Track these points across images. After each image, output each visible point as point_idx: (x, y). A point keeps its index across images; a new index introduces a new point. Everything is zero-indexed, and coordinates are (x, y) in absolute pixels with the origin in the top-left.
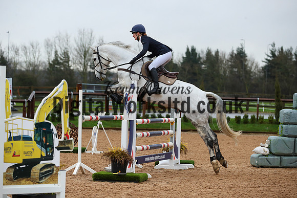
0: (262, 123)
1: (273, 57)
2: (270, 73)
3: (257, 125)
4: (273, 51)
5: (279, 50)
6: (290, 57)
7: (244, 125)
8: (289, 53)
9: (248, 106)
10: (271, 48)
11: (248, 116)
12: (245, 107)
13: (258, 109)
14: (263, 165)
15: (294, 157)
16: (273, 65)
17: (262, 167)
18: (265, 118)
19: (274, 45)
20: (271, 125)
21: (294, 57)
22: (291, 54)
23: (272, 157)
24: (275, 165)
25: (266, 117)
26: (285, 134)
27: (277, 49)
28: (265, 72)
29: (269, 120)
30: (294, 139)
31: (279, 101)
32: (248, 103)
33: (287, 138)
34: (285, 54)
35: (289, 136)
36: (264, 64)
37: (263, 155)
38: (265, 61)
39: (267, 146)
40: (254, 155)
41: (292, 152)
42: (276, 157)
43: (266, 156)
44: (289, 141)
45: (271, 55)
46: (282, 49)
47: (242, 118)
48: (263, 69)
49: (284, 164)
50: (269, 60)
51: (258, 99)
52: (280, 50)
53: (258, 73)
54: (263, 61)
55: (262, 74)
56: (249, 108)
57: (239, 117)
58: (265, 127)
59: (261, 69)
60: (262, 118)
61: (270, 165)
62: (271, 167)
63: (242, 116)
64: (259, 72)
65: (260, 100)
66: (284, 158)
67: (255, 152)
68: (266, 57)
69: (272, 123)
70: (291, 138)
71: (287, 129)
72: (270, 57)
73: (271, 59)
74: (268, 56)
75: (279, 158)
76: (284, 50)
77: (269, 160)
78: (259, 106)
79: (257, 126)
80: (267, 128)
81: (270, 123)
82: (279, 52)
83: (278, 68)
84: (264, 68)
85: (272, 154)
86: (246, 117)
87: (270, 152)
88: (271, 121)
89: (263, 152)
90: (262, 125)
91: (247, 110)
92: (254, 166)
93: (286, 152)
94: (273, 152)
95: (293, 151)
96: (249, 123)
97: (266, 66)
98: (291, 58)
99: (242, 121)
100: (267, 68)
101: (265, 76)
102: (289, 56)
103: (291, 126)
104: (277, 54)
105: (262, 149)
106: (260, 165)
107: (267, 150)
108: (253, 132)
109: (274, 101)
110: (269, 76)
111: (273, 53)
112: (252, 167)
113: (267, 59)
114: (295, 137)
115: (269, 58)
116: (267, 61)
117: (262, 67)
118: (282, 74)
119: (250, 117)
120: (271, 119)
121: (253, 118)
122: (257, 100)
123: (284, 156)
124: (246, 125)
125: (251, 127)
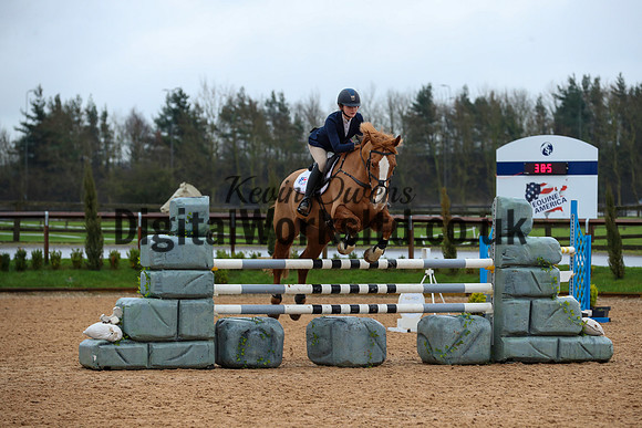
0: (56, 268)
1: (38, 118)
2: (32, 155)
3: (46, 273)
4: (39, 104)
5: (51, 103)
6: (76, 119)
7: (17, 274)
8: (74, 109)
9: (17, 230)
10: (34, 98)
11: (25, 254)
12: (11, 234)
13: (47, 237)
14: (108, 364)
15: (178, 345)
16: (40, 136)
17: (108, 368)
18: (63, 257)
19: (39, 92)
20: (77, 271)
21: (84, 117)
22: (78, 111)
23: (129, 346)
24: (138, 363)
25: (66, 254)
26: (156, 293)
27: (47, 101)
28: (21, 153)
29: (74, 262)
30: (176, 302)
31: (94, 217)
32: (17, 224)
33: (160, 301)
34: (65, 111)
35: (165, 297)
36: (19, 135)
37: (110, 342)
38: (21, 127)
39: (118, 321)
40: (87, 342)
41: (173, 332)
42: (138, 346)
43: (114, 343)
44: (166, 307)
45: (34, 115)
46: (58, 100)
47: (12, 257)
48: (16, 148)
49: (157, 361)
50: (30, 127)
51: (47, 213)
52: (54, 103)
53: (7, 155)
54: (17, 129)
55: (16, 158)
56: (21, 234)
57: (7, 256)
58: (64, 276)
59: (13, 146)
60: (57, 258)
61: (125, 364)
62: (129, 369)
63: (12, 253)
64: (9, 152)
65: (50, 217)
66: (155, 346)
67: (88, 336)
68: (24, 119)
69: (80, 267)
70: (169, 302)
71: (160, 280)
72: (33, 119)
73: (34, 123)
74: (28, 116)
75: (145, 346)
76: (63, 102)
77: (122, 353)
78: (47, 230)
79: (47, 276)
80: (71, 280)
81: (75, 268)
82: (52, 107)
83: (53, 143)
84: (21, 145)
85: (129, 338)
86: (21, 255)
87: (125, 335)
88: (76, 262)
89: (107, 335)
90: (58, 272)
91: (16, 239)
92: (89, 368)
93: (161, 333)
94: (131, 333)
95: (175, 331)
96: (30, 269)
97: (24, 140)
98: (79, 121)
99: (13, 264)
100: (27, 144)
101: (22, 161)
102: (74, 116)
103: (169, 273)
104: (46, 110)
105: (106, 328)
106: (102, 364)
107: (117, 329)
108: (38, 290)
109: (82, 217)
110: (33, 162)
111: (38, 110)
112: (85, 371)
113: (25, 124)
114: (179, 299)
115: (30, 122)
116: (25, 128)
117: (15, 142)
118: (61, 155)
119: (29, 256)
120: (78, 259)
121: (36, 256)
122: (44, 217)
123: (157, 342)
124: (22, 274)
125: (34, 277)
